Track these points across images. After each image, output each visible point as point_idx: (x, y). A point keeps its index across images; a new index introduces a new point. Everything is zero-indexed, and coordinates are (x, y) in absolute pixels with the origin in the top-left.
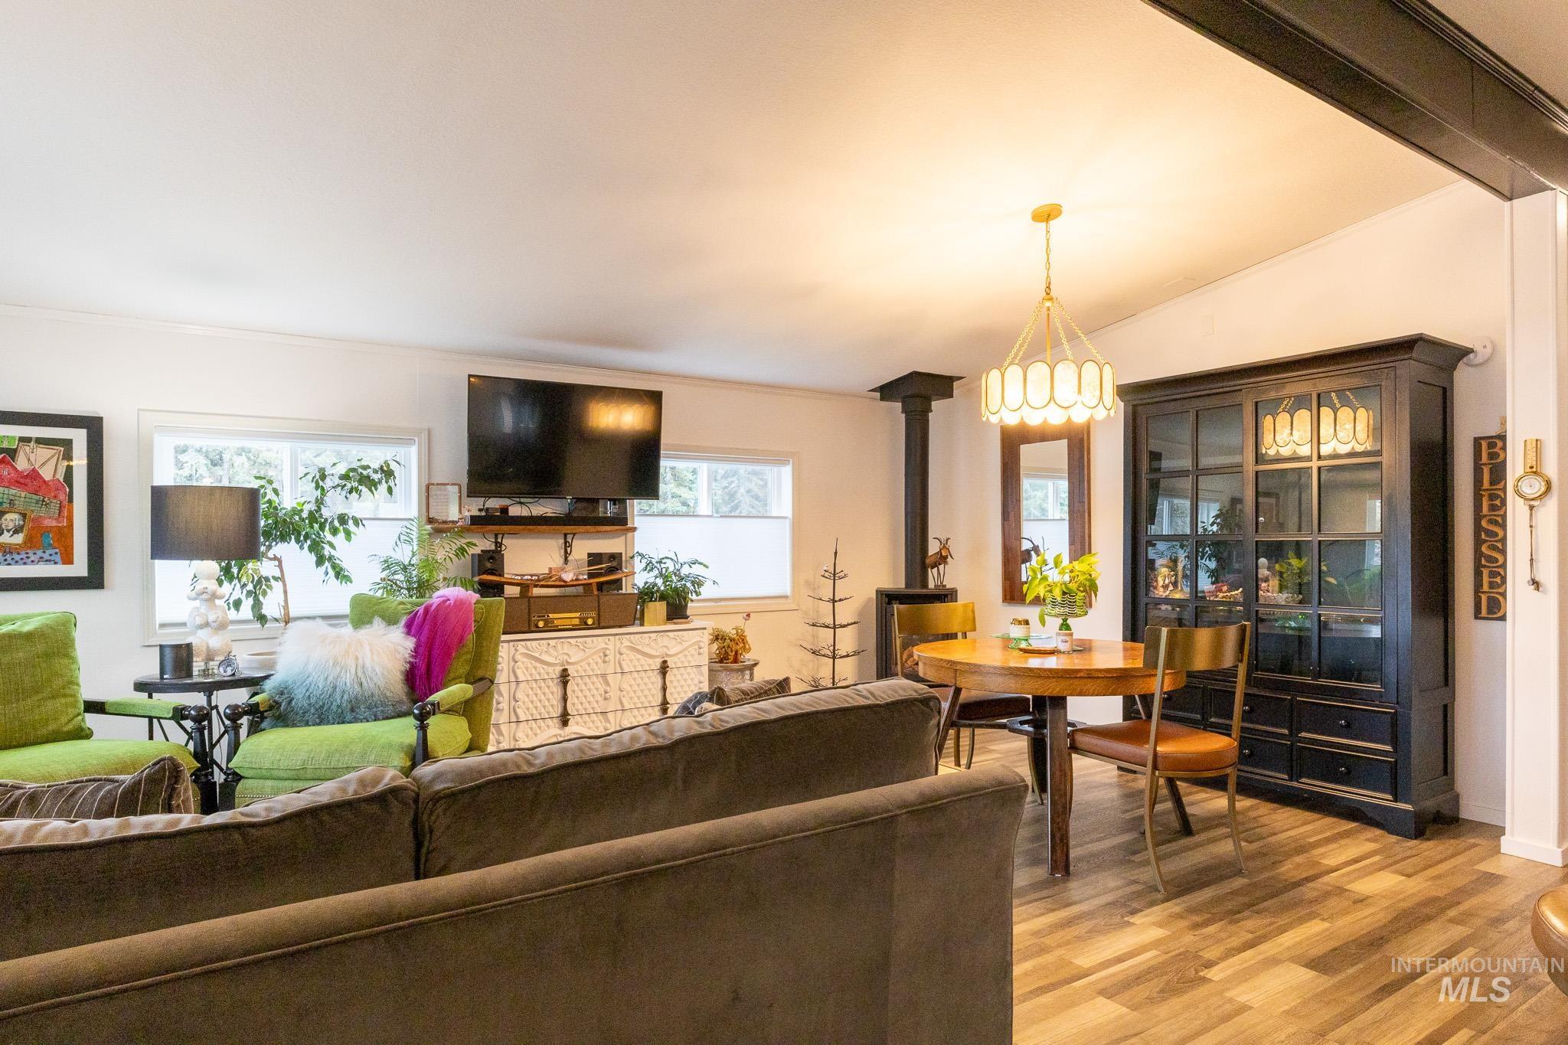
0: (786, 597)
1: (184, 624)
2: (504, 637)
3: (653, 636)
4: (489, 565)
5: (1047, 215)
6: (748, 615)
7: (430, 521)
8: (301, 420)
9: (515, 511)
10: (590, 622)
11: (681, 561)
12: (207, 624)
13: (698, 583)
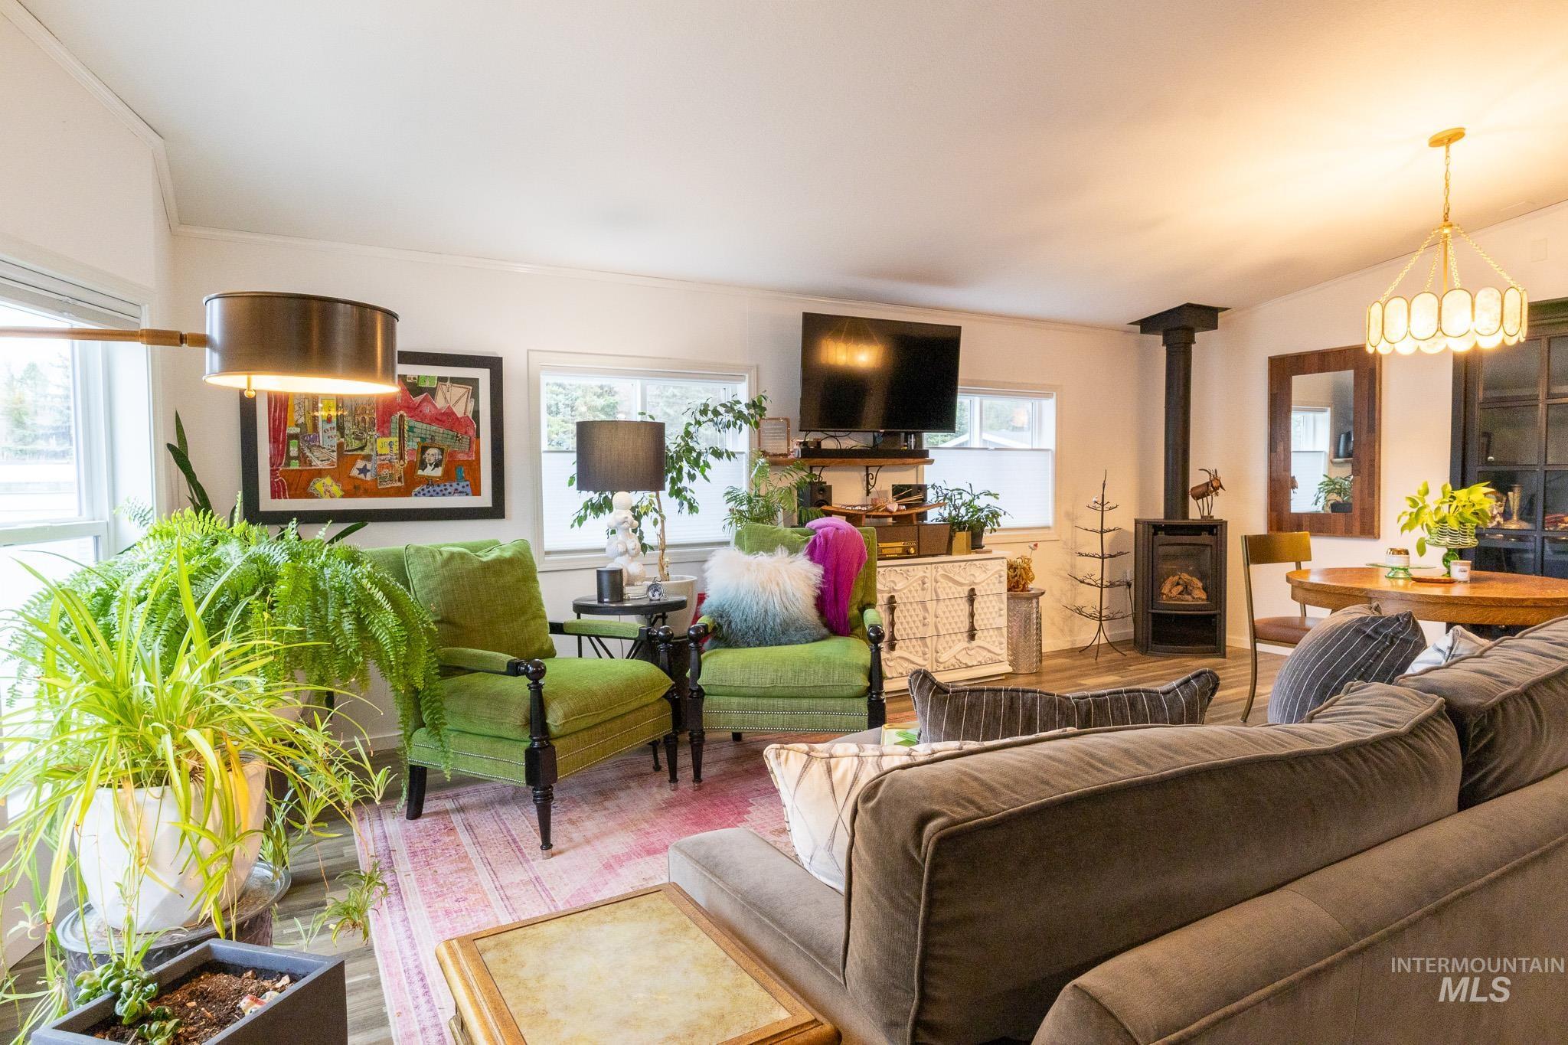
0: (1048, 528)
1: (603, 550)
2: (879, 563)
3: (963, 564)
4: (820, 497)
5: (1448, 139)
6: (1036, 545)
7: (765, 454)
8: (654, 358)
9: (828, 444)
10: (912, 551)
11: (976, 492)
12: (627, 551)
13: (995, 515)
